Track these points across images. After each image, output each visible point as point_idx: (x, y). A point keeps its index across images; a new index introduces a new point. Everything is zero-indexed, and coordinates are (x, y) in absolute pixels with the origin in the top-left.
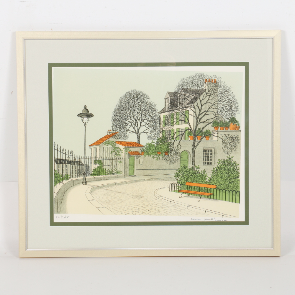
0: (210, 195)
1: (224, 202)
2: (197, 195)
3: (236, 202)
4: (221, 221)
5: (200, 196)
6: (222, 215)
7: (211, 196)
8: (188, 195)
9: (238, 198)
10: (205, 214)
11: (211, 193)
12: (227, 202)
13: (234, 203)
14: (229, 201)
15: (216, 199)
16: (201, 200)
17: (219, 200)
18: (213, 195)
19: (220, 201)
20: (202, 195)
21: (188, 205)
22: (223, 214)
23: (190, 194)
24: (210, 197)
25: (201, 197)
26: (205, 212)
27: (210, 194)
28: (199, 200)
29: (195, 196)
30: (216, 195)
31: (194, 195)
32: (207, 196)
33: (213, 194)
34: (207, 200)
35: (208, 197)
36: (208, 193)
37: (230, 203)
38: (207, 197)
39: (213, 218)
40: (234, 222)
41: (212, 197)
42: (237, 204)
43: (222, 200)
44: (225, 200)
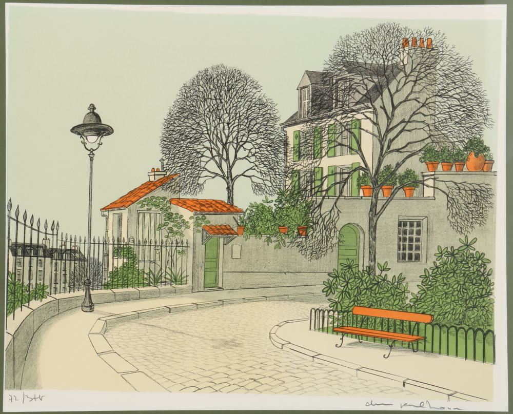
0: (417, 340)
1: (451, 359)
2: (381, 341)
3: (484, 361)
4: (446, 409)
5: (390, 343)
6: (449, 395)
7: (419, 344)
8: (357, 340)
9: (489, 348)
10: (402, 391)
11: (418, 335)
12: (460, 360)
13: (479, 364)
14: (466, 358)
15: (432, 352)
16: (393, 353)
17: (440, 353)
18: (425, 341)
19: (443, 358)
20: (394, 341)
21: (358, 367)
22: (450, 393)
23: (365, 338)
24: (415, 346)
25: (391, 347)
26: (404, 385)
27: (415, 337)
28: (387, 352)
29: (378, 343)
30: (431, 341)
31: (374, 342)
32: (409, 345)
33: (425, 338)
34: (408, 354)
35: (411, 346)
36: (411, 336)
37: (470, 362)
38: (407, 346)
39: (425, 402)
40: (480, 412)
41: (421, 346)
42: (488, 365)
43: (448, 354)
44: (457, 355)
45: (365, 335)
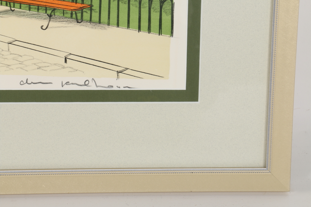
0: (82, 9)
1: (122, 31)
2: (38, 10)
3: (160, 33)
4: (115, 88)
5: (49, 12)
6: (118, 72)
7: (84, 14)
8: (8, 8)
9: (166, 18)
10: (64, 68)
11: (83, 3)
12: (133, 33)
13: (154, 37)
14: (139, 29)
15: (100, 22)
16: (52, 24)
17: (109, 24)
18: (91, 10)
19: (113, 30)
20: (54, 10)
21: (10, 40)
22: (119, 69)
23: (17, 5)
24: (79, 15)
25: (50, 16)
26: (66, 61)
27: (79, 5)
28: (45, 23)
29: (34, 12)
30: (98, 10)
31: (30, 10)
32: (72, 14)
33: (91, 6)
34: (71, 25)
35: (74, 16)
36: (74, 4)
37: (143, 34)
38: (69, 15)
39: (90, 80)
40: (153, 91)
41: (86, 16)
42: (164, 38)
43: (118, 25)
44: (128, 27)
45: (17, 2)
